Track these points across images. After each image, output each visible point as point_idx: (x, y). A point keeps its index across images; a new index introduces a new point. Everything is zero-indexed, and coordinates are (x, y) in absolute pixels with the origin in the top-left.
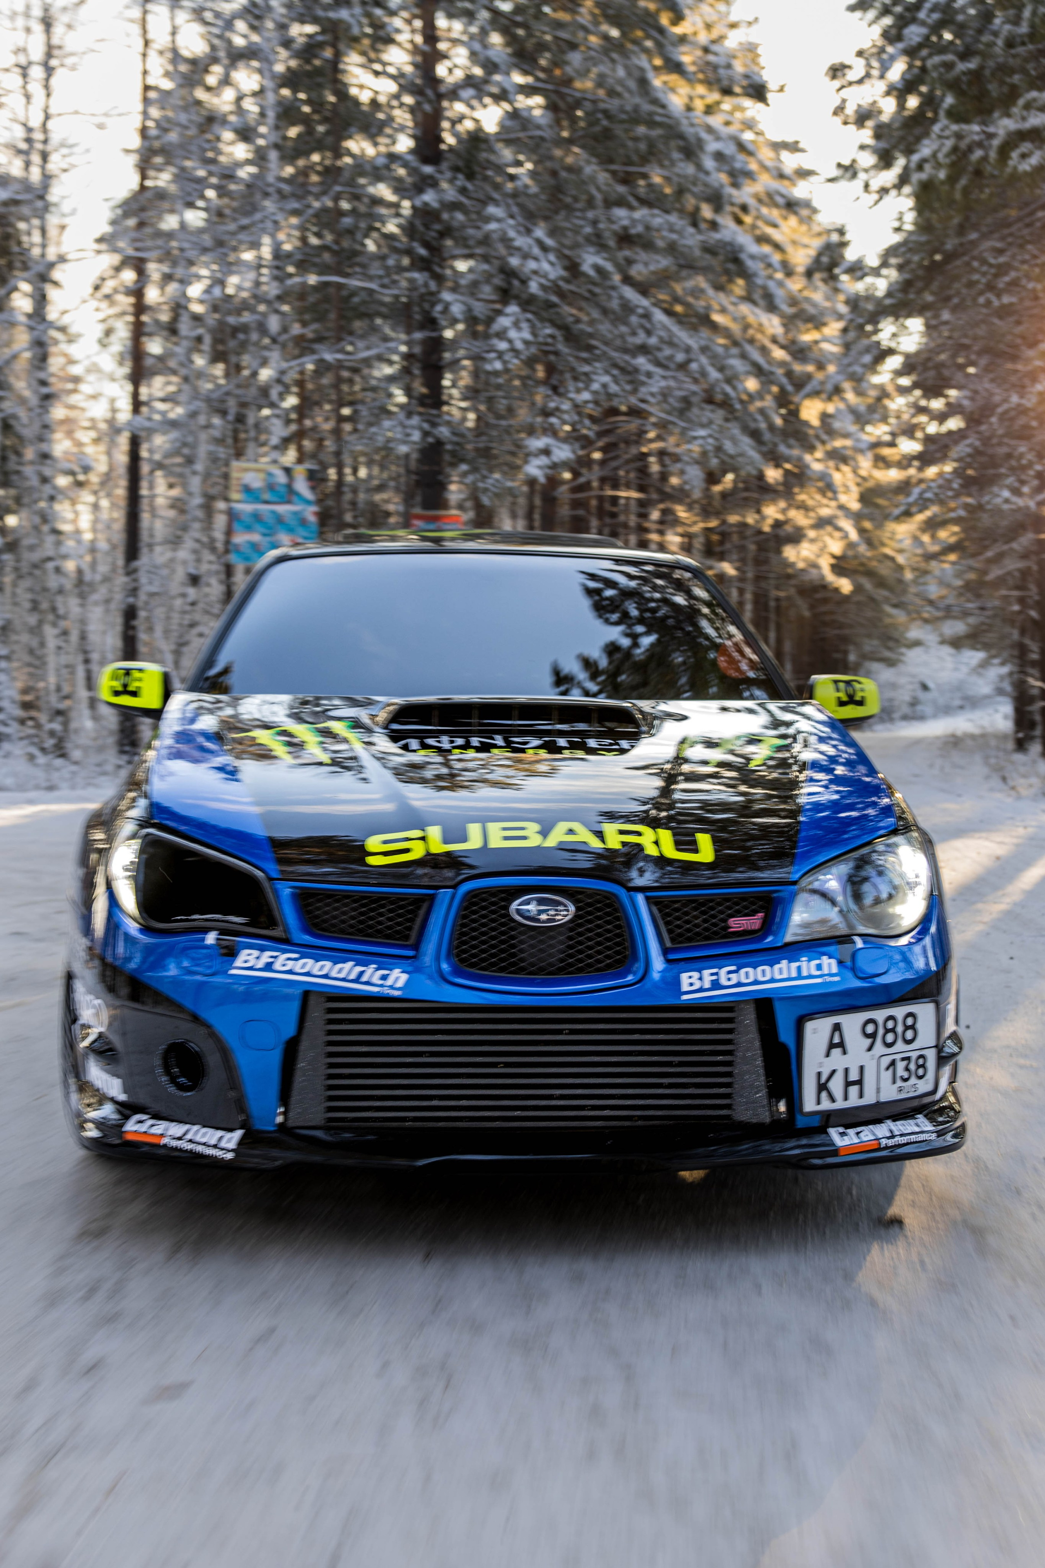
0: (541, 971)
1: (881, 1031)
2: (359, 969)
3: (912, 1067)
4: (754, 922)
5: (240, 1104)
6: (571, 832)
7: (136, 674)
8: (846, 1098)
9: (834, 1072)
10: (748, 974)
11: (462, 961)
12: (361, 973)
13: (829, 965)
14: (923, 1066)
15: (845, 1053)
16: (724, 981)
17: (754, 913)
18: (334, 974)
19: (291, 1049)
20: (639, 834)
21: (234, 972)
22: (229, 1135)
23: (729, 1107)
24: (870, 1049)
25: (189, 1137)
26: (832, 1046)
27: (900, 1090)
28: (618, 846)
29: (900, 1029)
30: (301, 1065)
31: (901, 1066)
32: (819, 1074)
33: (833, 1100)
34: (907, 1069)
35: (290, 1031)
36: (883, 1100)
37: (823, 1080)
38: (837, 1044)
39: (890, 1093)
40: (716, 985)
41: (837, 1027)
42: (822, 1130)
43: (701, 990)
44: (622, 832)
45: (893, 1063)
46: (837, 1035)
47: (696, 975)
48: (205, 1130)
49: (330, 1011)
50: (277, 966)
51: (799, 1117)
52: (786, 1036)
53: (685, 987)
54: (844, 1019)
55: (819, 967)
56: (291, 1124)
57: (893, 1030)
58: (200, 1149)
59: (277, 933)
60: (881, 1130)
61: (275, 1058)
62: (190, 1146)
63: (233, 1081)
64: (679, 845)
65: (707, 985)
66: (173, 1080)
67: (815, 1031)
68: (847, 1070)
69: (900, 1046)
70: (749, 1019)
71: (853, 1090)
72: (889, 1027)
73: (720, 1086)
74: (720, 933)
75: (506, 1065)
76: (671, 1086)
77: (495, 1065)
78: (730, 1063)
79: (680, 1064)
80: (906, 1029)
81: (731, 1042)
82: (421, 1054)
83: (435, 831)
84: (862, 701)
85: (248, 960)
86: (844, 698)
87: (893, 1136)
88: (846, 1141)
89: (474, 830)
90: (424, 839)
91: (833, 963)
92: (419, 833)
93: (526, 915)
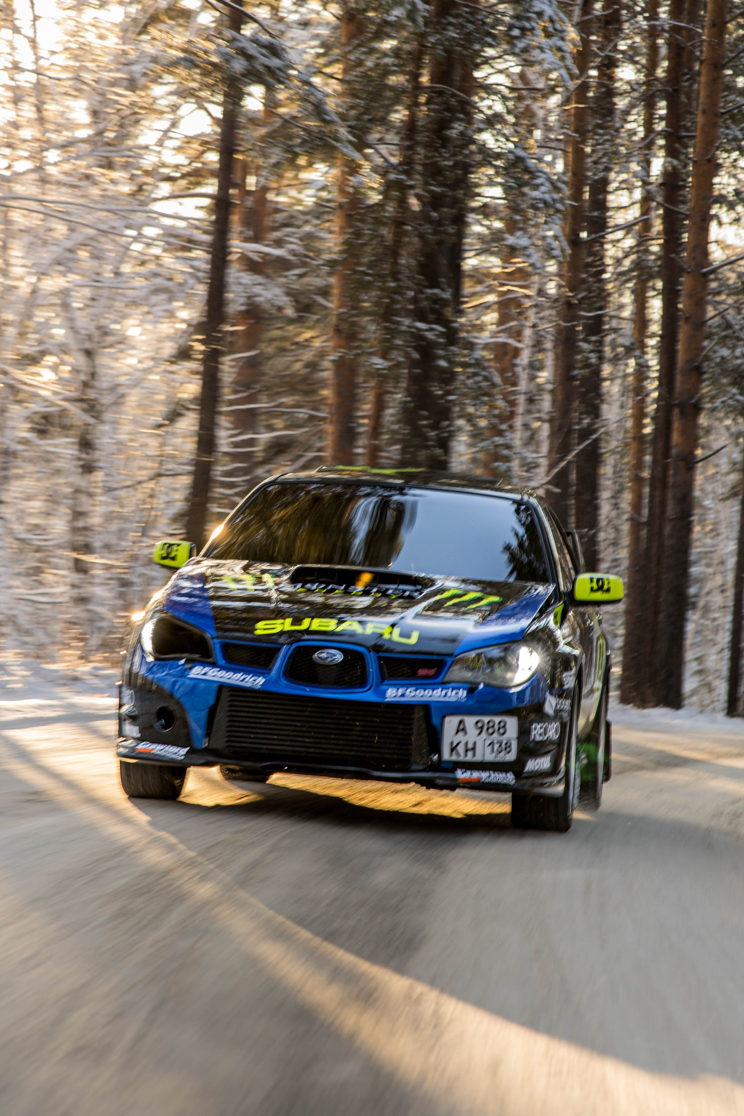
0: (326, 683)
1: (486, 727)
2: (245, 676)
3: (503, 745)
4: (432, 672)
5: (190, 736)
6: (351, 625)
9: (460, 742)
10: (420, 693)
11: (291, 676)
13: (462, 694)
14: (509, 747)
16: (408, 694)
18: (233, 678)
19: (212, 711)
20: (384, 628)
21: (190, 676)
22: (183, 749)
23: (410, 755)
24: (480, 733)
25: (165, 750)
26: (459, 730)
27: (496, 757)
28: (371, 633)
29: (496, 727)
30: (217, 719)
31: (496, 746)
32: (452, 743)
33: (458, 755)
34: (500, 747)
35: (211, 701)
36: (486, 759)
37: (454, 746)
38: (461, 729)
39: (490, 757)
40: (403, 695)
41: (461, 722)
42: (453, 770)
43: (396, 697)
44: (374, 627)
45: (492, 743)
46: (462, 725)
47: (395, 690)
48: (172, 747)
49: (231, 695)
50: (209, 674)
51: (442, 762)
52: (436, 723)
53: (388, 695)
54: (465, 718)
55: (457, 694)
57: (493, 726)
58: (170, 755)
59: (210, 660)
60: (484, 775)
61: (204, 714)
62: (164, 754)
63: (186, 724)
64: (401, 635)
65: (399, 695)
66: (161, 724)
67: (450, 722)
68: (467, 744)
70: (419, 715)
71: (470, 754)
72: (490, 725)
73: (406, 745)
74: (414, 675)
75: (308, 727)
76: (384, 743)
77: (304, 726)
78: (411, 734)
79: (388, 733)
80: (500, 727)
81: (412, 724)
82: (271, 719)
83: (289, 621)
84: (608, 590)
85: (197, 672)
86: (596, 588)
87: (490, 777)
88: (464, 775)
89: (307, 622)
90: (283, 624)
91: (465, 693)
92: (282, 621)
93: (321, 658)
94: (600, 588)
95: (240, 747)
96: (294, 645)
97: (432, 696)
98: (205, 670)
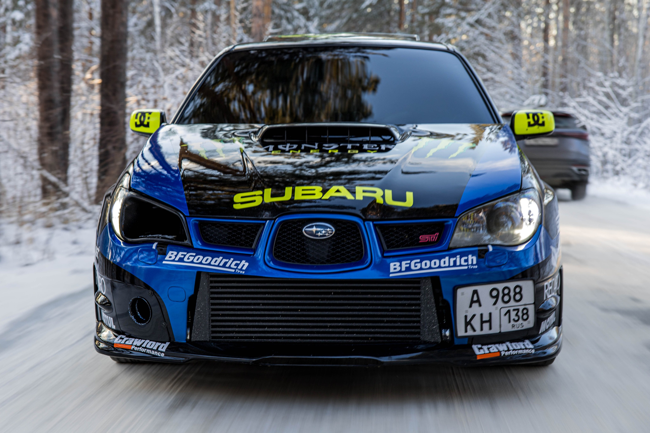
1: (501, 295)
2: (224, 260)
3: (520, 314)
4: (434, 237)
5: (168, 329)
6: (338, 191)
7: (147, 115)
8: (482, 329)
9: (474, 316)
10: (427, 264)
11: (278, 257)
12: (226, 263)
13: (473, 259)
14: (527, 313)
15: (480, 305)
16: (413, 267)
17: (434, 233)
18: (212, 263)
19: (192, 301)
20: (375, 192)
21: (164, 262)
22: (163, 345)
23: (419, 333)
24: (495, 304)
25: (144, 345)
26: (472, 302)
27: (513, 326)
28: (362, 199)
29: (512, 294)
30: (198, 309)
31: (513, 314)
32: (466, 317)
33: (474, 330)
34: (517, 315)
35: (191, 292)
36: (503, 330)
37: (468, 320)
38: (476, 300)
39: (507, 327)
40: (408, 269)
41: (475, 292)
42: (469, 346)
43: (400, 271)
44: (364, 191)
45: (509, 312)
46: (475, 296)
47: (398, 264)
48: (151, 342)
49: (211, 282)
50: (185, 259)
51: (455, 339)
52: (447, 297)
53: (392, 270)
54: (480, 288)
55: (466, 261)
56: (193, 339)
57: (508, 294)
58: (149, 351)
59: (187, 242)
60: (502, 347)
61: (184, 306)
62: (144, 350)
63: (165, 317)
64: (395, 198)
65: (403, 269)
67: (463, 294)
68: (482, 315)
69: (512, 303)
70: (428, 287)
71: (486, 326)
72: (506, 293)
73: (414, 322)
74: (415, 243)
75: (302, 310)
76: (388, 322)
77: (297, 310)
78: (419, 311)
79: (393, 310)
80: (516, 294)
81: (419, 299)
82: (259, 304)
83: (268, 191)
84: (543, 124)
85: (171, 257)
86: (532, 122)
87: (509, 350)
88: (482, 352)
89: (288, 190)
90: (263, 195)
91: (475, 258)
92: (260, 192)
93: (311, 233)
94: (536, 123)
95: (226, 337)
96: (278, 221)
97: (440, 267)
98: (180, 255)
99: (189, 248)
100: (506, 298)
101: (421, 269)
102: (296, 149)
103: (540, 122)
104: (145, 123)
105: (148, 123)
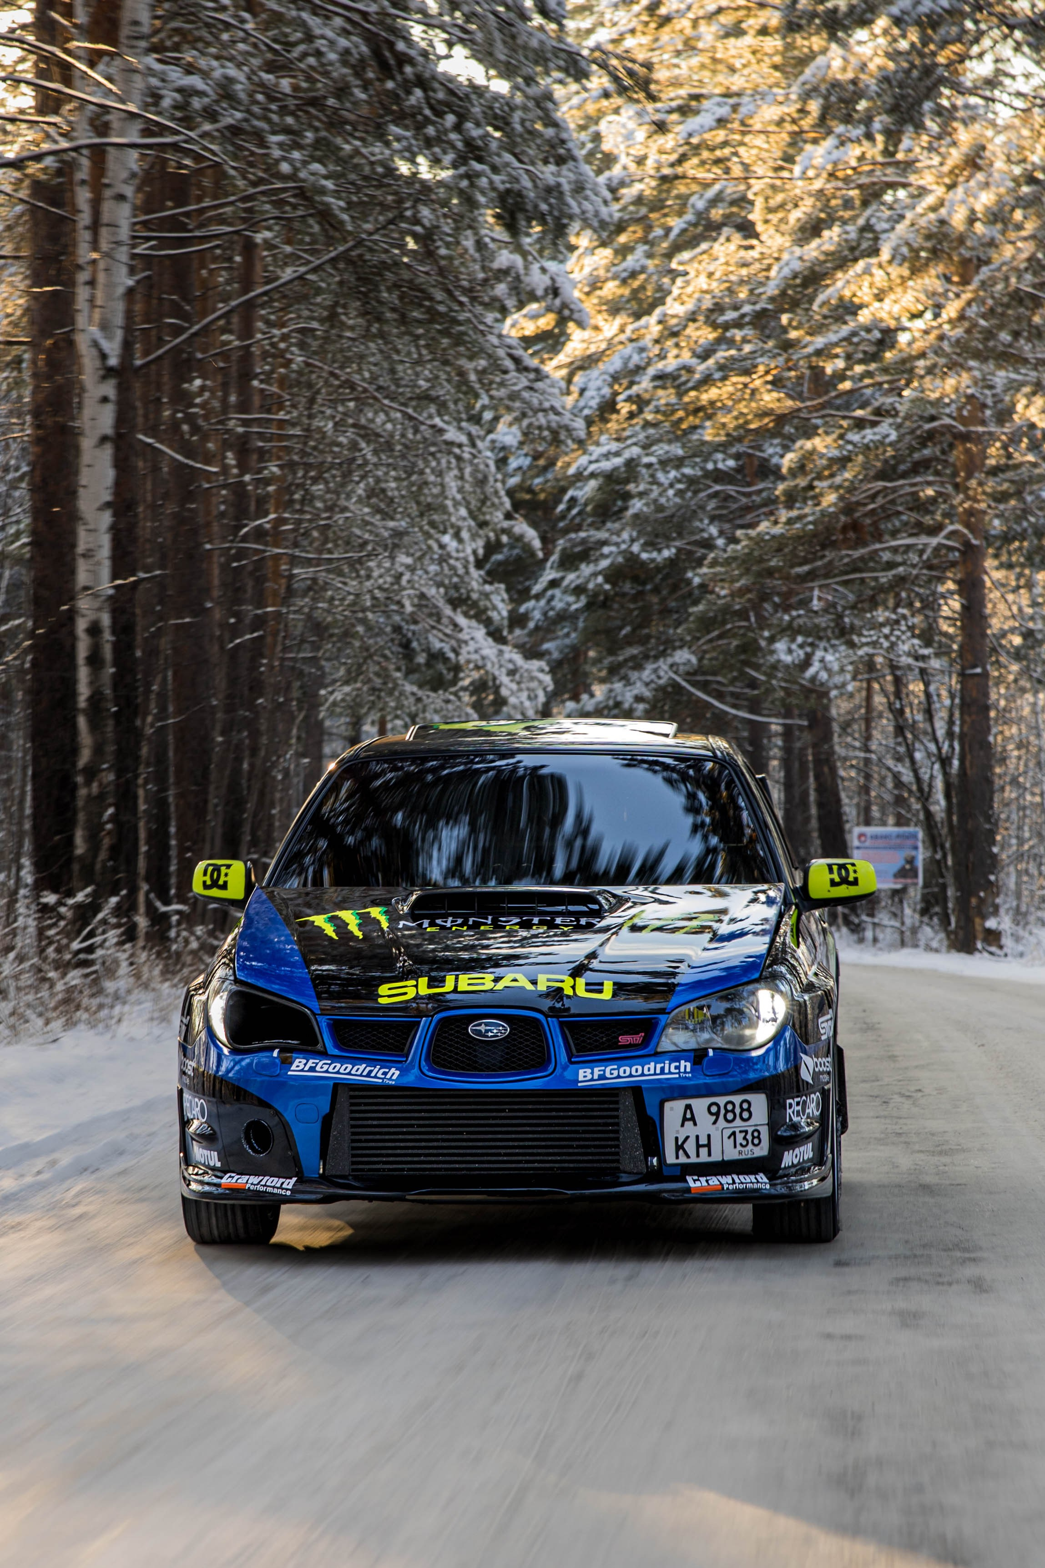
0: (488, 1069)
1: (723, 1111)
2: (369, 1068)
3: (749, 1137)
4: (638, 1038)
5: (296, 1160)
6: (515, 980)
7: (223, 870)
8: (698, 1155)
9: (687, 1138)
10: (626, 1071)
11: (437, 1064)
12: (371, 1072)
13: (686, 1066)
14: (758, 1137)
15: (696, 1124)
16: (608, 1075)
17: (638, 1033)
18: (353, 1072)
19: (327, 1122)
20: (563, 981)
21: (290, 1073)
22: (288, 1180)
23: (618, 1161)
24: (715, 1123)
25: (263, 1183)
26: (685, 1119)
27: (740, 1153)
28: (545, 989)
29: (738, 1111)
30: (334, 1133)
31: (740, 1137)
32: (677, 1139)
33: (688, 1157)
34: (745, 1138)
35: (326, 1109)
36: (726, 1158)
37: (680, 1143)
38: (689, 1117)
39: (732, 1154)
40: (602, 1077)
41: (688, 1107)
42: (682, 1176)
43: (592, 1080)
44: (549, 980)
45: (734, 1133)
46: (688, 1112)
47: (589, 1071)
48: (272, 1178)
49: (352, 1097)
50: (318, 1068)
51: (664, 1167)
52: (652, 1111)
53: (581, 1078)
54: (693, 1102)
56: (327, 1172)
57: (733, 1111)
58: (269, 1190)
59: (316, 1048)
60: (726, 1180)
61: (317, 1128)
62: (262, 1189)
63: (291, 1144)
64: (590, 988)
65: (596, 1077)
66: (252, 1147)
67: (672, 1109)
68: (698, 1137)
69: (739, 1122)
70: (627, 1102)
72: (730, 1109)
73: (611, 1147)
74: (614, 1045)
75: (468, 1133)
76: (578, 1147)
77: (461, 1133)
78: (617, 1132)
79: (584, 1132)
80: (742, 1110)
81: (617, 1117)
82: (412, 1126)
83: (423, 981)
84: (855, 882)
85: (299, 1066)
86: (837, 879)
87: (734, 1182)
88: (698, 1184)
89: (450, 980)
90: (416, 986)
91: (688, 1065)
92: (414, 982)
93: (479, 1033)
94: (844, 881)
95: (370, 1170)
96: (437, 1017)
97: (643, 1075)
98: (311, 1063)
99: (324, 1054)
100: (730, 1116)
101: (619, 1077)
102: (461, 925)
103: (851, 879)
104: (221, 882)
105: (226, 883)
